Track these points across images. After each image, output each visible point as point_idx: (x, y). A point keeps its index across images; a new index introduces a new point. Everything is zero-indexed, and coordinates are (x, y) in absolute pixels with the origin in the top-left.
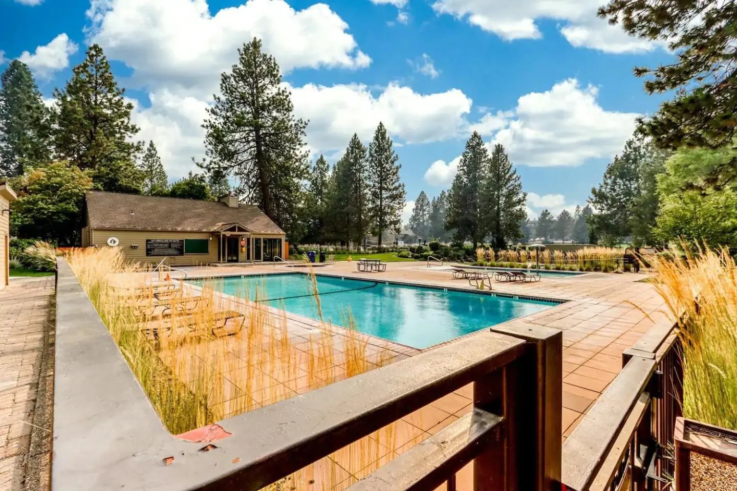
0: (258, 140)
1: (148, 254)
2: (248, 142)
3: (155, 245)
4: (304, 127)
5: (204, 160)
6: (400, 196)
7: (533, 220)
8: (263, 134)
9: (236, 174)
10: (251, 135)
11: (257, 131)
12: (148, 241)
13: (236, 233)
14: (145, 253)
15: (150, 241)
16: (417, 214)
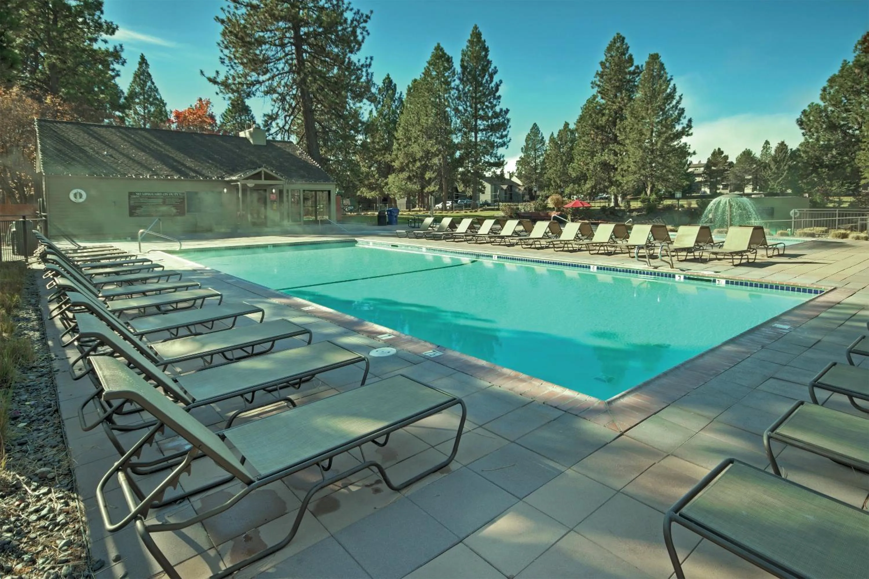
0: (298, 41)
1: (131, 214)
2: (283, 46)
3: (142, 200)
4: (365, 21)
5: (217, 72)
6: (504, 126)
7: (697, 163)
8: (305, 34)
9: (266, 93)
10: (288, 35)
11: (296, 28)
12: (131, 194)
13: (263, 182)
14: (127, 213)
15: (134, 193)
16: (528, 156)
